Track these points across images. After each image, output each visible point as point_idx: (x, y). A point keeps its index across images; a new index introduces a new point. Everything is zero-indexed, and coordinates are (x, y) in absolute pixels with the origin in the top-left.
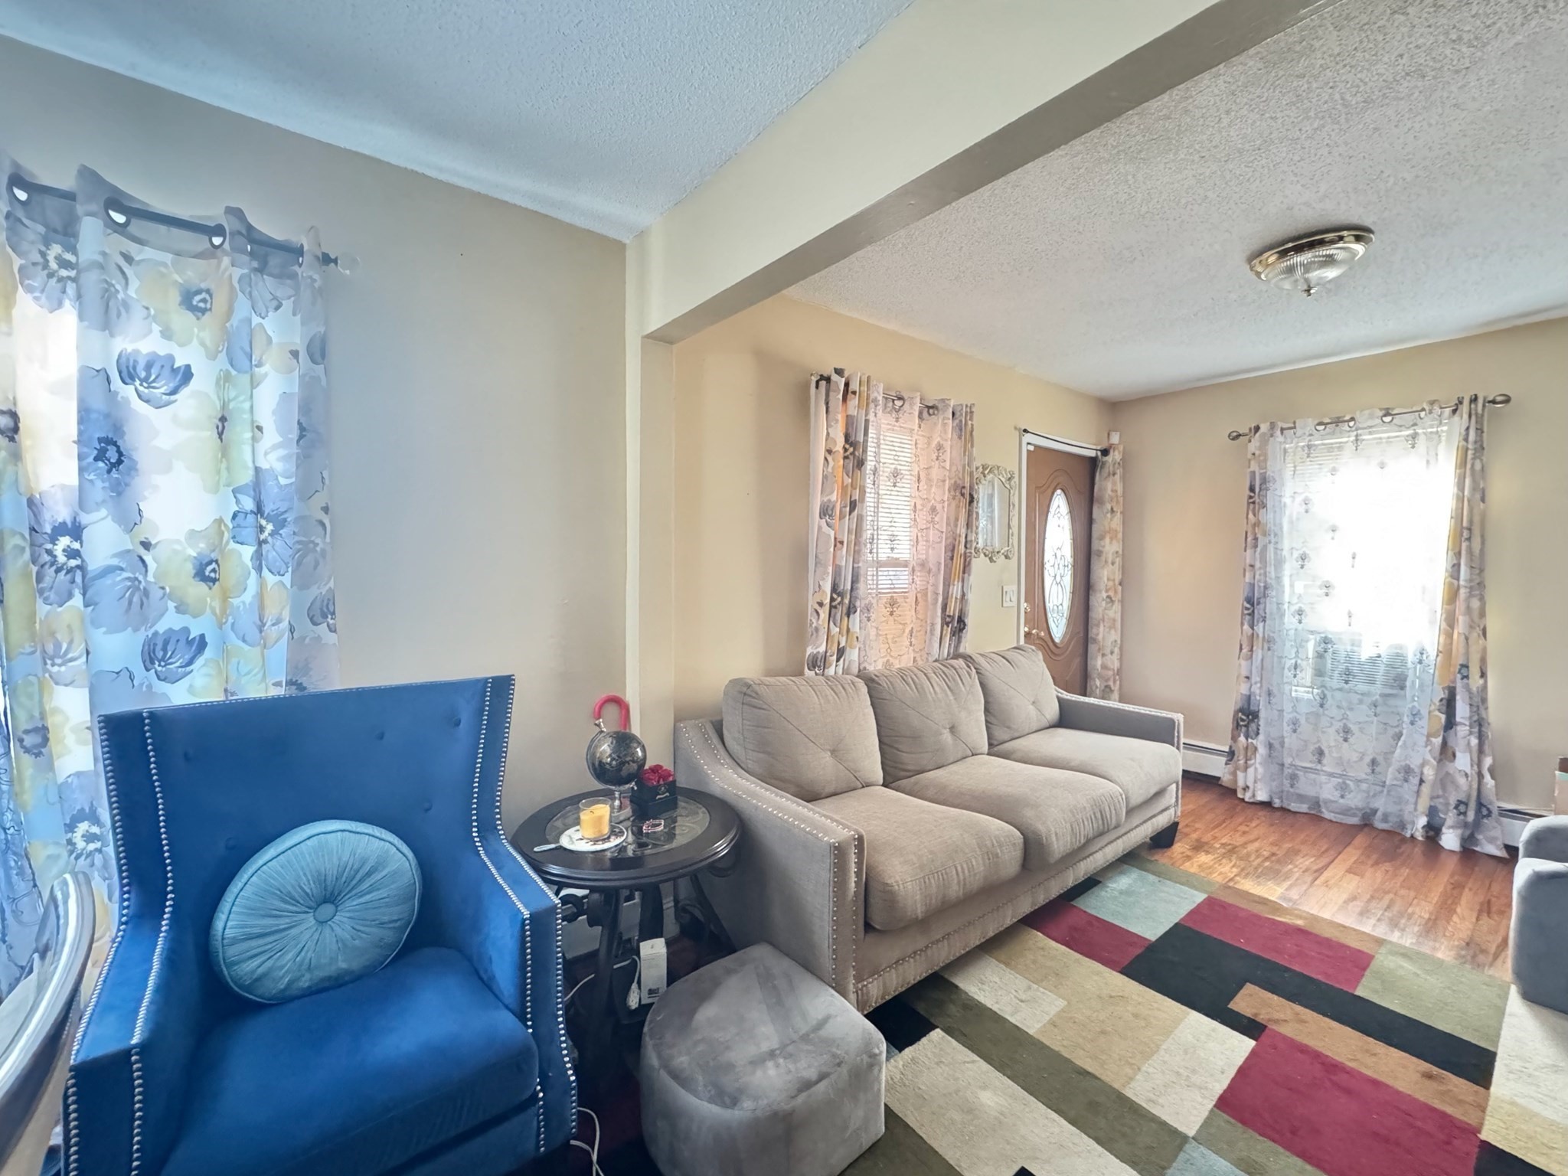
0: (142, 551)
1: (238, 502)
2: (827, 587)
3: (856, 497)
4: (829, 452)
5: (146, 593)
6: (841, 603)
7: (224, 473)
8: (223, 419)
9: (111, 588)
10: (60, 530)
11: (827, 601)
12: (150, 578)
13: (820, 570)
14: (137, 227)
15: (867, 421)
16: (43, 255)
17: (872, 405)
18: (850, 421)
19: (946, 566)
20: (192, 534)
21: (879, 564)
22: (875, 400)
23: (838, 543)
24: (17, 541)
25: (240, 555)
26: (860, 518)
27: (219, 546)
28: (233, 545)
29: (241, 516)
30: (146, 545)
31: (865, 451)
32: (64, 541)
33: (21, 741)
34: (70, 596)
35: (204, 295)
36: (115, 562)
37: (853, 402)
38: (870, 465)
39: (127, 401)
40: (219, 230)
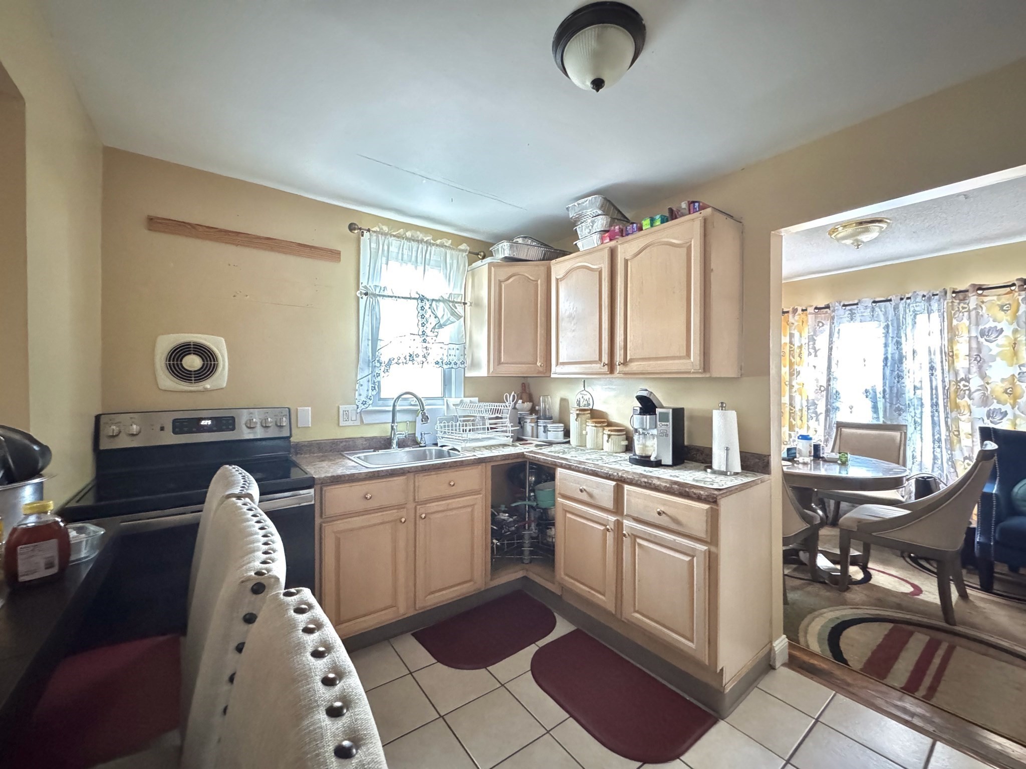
0: (986, 385)
1: (1020, 369)
5: (987, 397)
7: (1015, 360)
8: (1015, 344)
9: (977, 396)
10: (962, 379)
12: (989, 393)
14: (986, 293)
16: (958, 308)
20: (1003, 380)
24: (954, 383)
25: (1021, 386)
27: (1013, 383)
28: (1018, 383)
29: (1021, 374)
30: (988, 383)
32: (963, 382)
33: (953, 433)
34: (964, 397)
35: (1008, 306)
36: (980, 388)
39: (982, 343)
40: (1014, 285)
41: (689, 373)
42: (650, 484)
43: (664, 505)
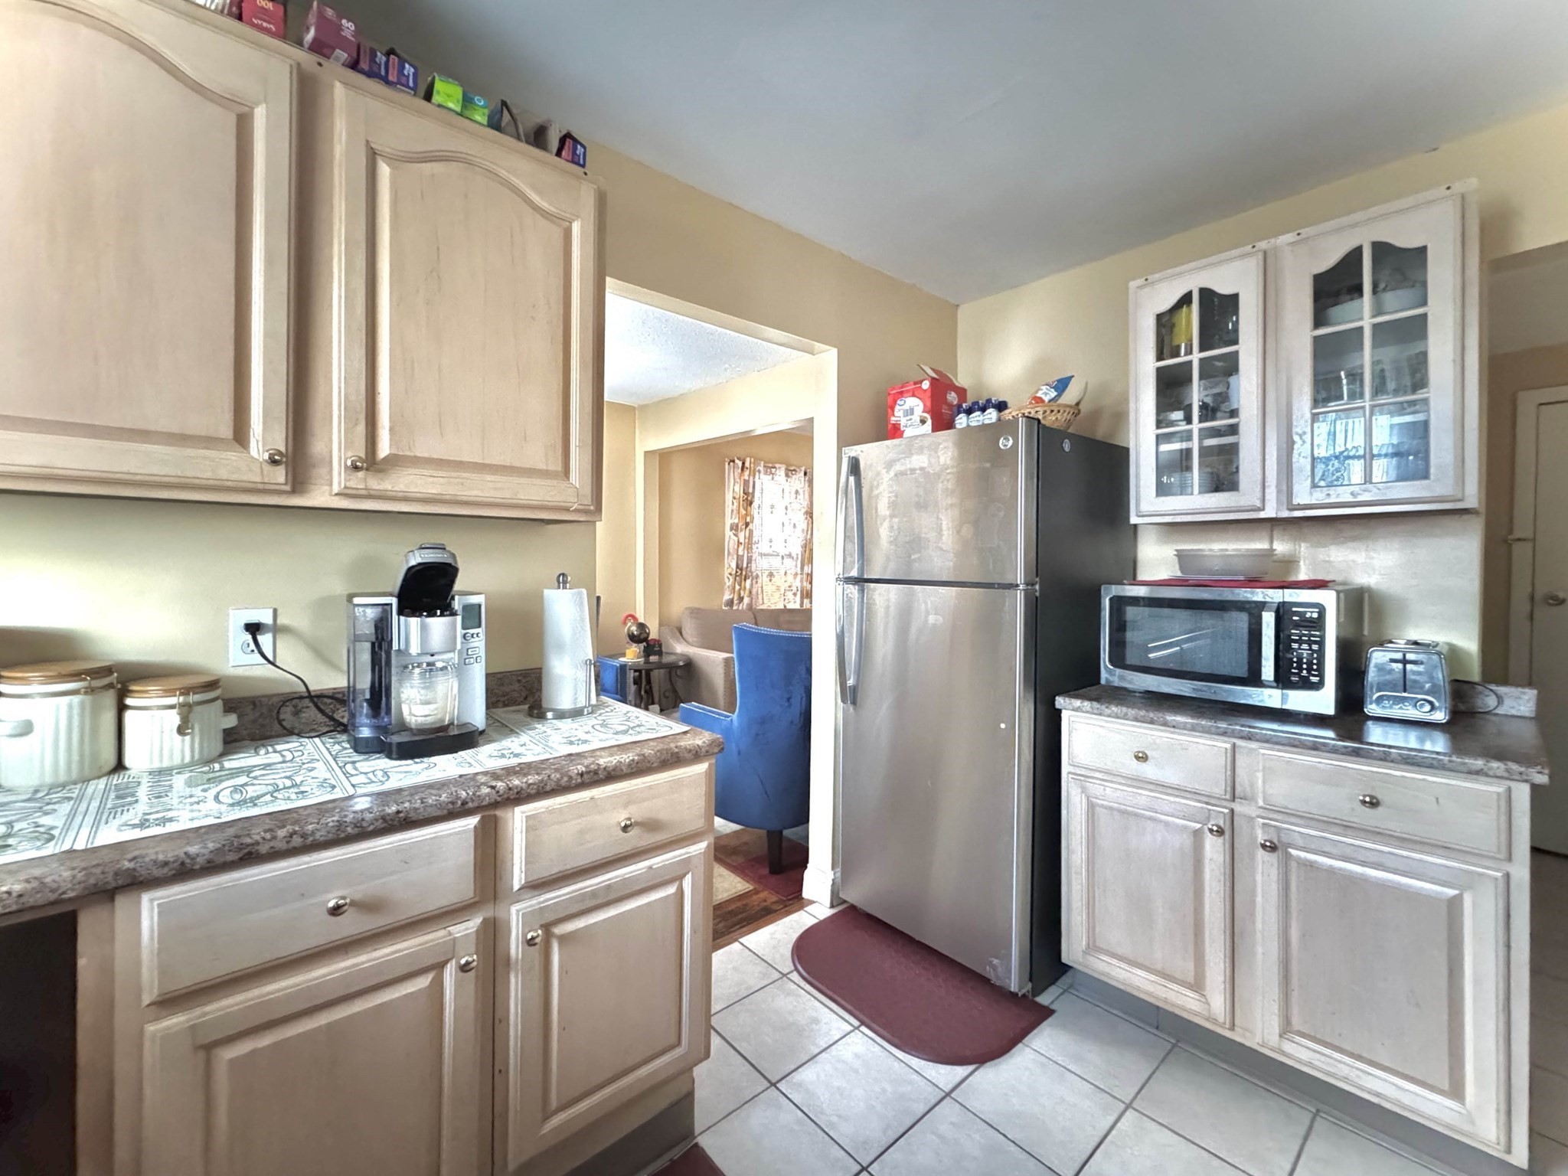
2: (734, 565)
3: (748, 520)
4: (734, 498)
6: (741, 574)
11: (734, 572)
13: (730, 558)
15: (754, 482)
17: (757, 474)
18: (746, 483)
19: (802, 555)
21: (761, 555)
22: (759, 471)
23: (739, 543)
26: (751, 532)
31: (753, 497)
37: (747, 473)
38: (755, 504)
41: (567, 510)
42: (596, 773)
43: (626, 805)
